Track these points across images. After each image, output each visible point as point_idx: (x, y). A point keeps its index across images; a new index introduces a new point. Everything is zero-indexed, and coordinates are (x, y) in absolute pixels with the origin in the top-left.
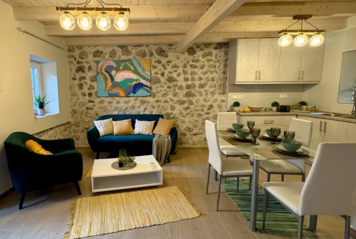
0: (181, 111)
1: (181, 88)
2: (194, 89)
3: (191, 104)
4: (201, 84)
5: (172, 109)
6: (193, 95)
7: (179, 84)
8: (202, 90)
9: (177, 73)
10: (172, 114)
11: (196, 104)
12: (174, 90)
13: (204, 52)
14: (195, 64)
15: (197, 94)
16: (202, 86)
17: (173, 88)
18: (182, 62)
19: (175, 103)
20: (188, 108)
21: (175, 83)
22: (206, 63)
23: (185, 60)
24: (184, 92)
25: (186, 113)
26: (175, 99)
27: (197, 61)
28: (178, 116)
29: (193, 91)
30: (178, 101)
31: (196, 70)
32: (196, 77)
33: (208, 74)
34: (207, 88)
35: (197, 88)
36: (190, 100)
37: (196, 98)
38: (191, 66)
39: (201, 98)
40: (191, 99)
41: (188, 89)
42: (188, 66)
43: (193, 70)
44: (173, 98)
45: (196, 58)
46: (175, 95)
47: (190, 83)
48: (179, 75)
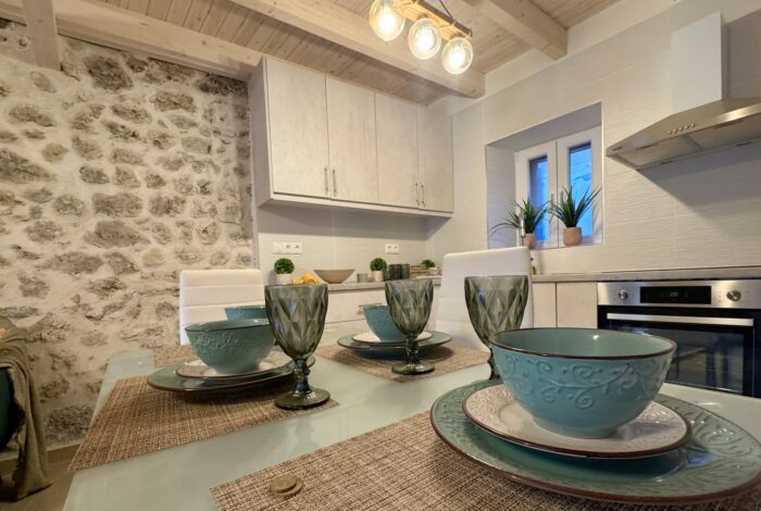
0: (78, 297)
1: (67, 205)
2: (132, 215)
3: (125, 271)
4: (159, 199)
5: (27, 293)
6: (133, 239)
7: (58, 190)
8: (167, 221)
9: (42, 144)
10: (34, 311)
11: (147, 271)
12: (35, 213)
13: (161, 88)
14: (130, 125)
15: (149, 235)
16: (165, 207)
17: (30, 204)
18: (66, 106)
19: (48, 266)
20: (111, 286)
21: (38, 185)
22: (172, 129)
23: (80, 99)
24: (92, 222)
25: (105, 303)
26: (48, 250)
27: (136, 115)
28: (62, 317)
29: (129, 223)
30: (60, 259)
31: (134, 147)
32: (138, 172)
33: (187, 169)
34: (187, 213)
35: (145, 213)
36: (116, 255)
37: (147, 250)
38: (112, 127)
39: (167, 251)
40: (124, 250)
41: (109, 213)
42: (96, 124)
43: (120, 144)
44: (32, 246)
45: (130, 104)
46: (44, 233)
47: (111, 190)
48: (54, 153)
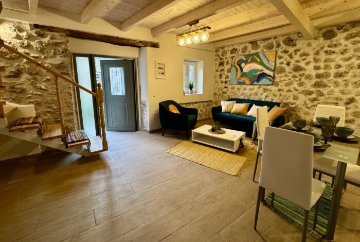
0: (305, 102)
1: (308, 77)
2: (326, 78)
3: (320, 96)
4: (338, 73)
5: (294, 99)
6: (325, 86)
7: (307, 73)
8: (340, 80)
9: (305, 61)
10: (295, 103)
11: (327, 96)
12: (300, 79)
13: (349, 32)
14: (332, 49)
15: (331, 85)
16: (339, 75)
17: (299, 77)
18: (314, 49)
19: (300, 93)
20: (315, 100)
21: (302, 72)
22: (350, 46)
23: (318, 46)
24: (314, 81)
25: (312, 104)
26: (301, 89)
27: (336, 45)
28: (300, 106)
29: (325, 81)
30: (303, 91)
31: (333, 56)
32: (332, 65)
33: (353, 60)
34: (348, 77)
35: (331, 77)
36: (318, 91)
37: (329, 89)
38: (326, 52)
39: (337, 90)
40: (321, 89)
41: (319, 78)
42: (322, 52)
43: (328, 57)
44: (298, 88)
45: (334, 42)
46: (301, 85)
47: (321, 71)
48: (308, 63)
